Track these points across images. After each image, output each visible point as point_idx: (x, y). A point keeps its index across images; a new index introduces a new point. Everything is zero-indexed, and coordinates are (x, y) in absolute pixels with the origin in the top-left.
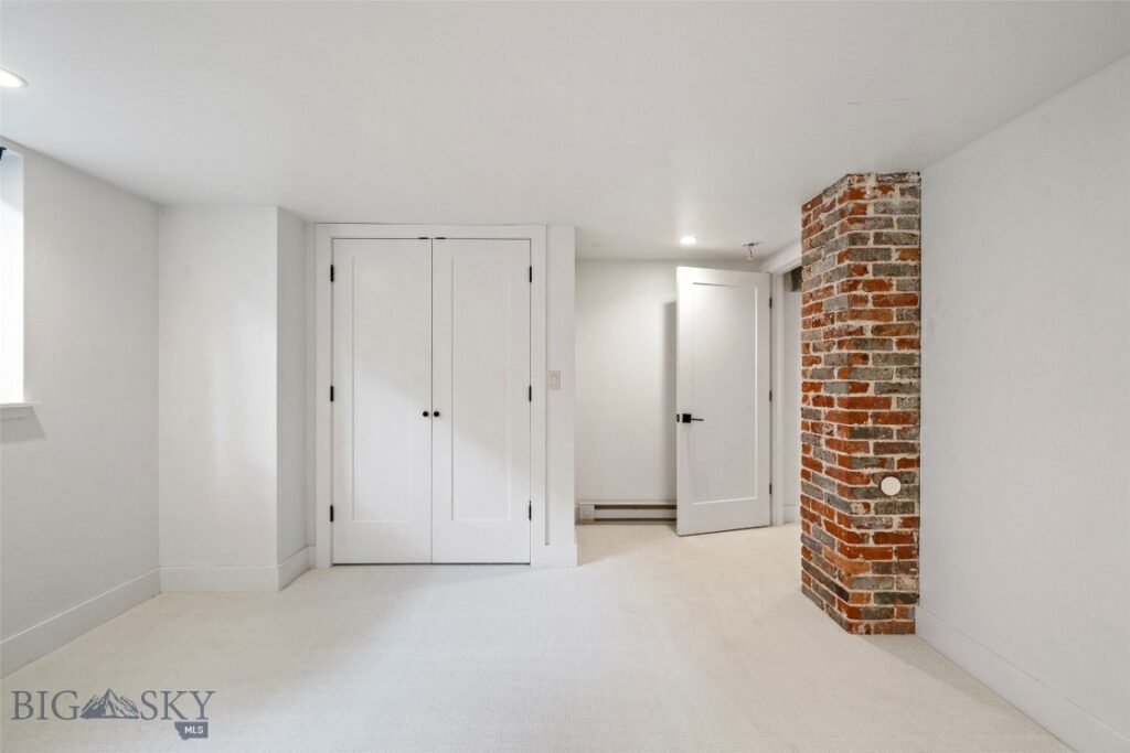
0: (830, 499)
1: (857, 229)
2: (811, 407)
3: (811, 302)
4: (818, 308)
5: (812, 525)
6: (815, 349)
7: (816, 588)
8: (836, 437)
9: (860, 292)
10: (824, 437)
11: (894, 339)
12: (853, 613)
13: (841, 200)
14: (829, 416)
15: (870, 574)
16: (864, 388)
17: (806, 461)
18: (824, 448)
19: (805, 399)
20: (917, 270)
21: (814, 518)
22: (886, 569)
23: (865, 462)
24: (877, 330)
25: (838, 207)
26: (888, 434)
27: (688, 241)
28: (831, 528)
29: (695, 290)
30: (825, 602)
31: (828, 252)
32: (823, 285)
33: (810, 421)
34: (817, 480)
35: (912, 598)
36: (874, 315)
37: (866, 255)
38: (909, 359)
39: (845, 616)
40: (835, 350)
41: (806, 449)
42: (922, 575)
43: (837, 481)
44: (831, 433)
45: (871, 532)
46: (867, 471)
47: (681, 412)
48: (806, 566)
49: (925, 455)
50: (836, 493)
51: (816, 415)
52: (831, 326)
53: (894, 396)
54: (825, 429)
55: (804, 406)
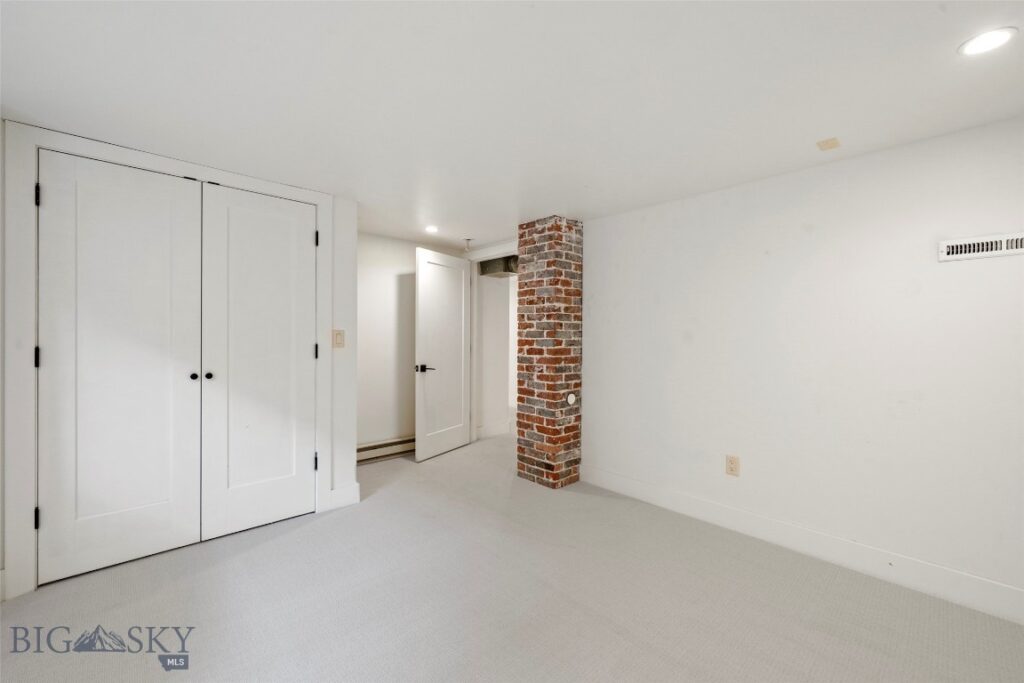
0: (541, 412)
1: (558, 248)
2: (526, 355)
3: (526, 289)
4: (532, 292)
5: (526, 431)
6: (529, 319)
7: (529, 470)
8: (545, 373)
9: (559, 286)
10: (536, 374)
11: (573, 315)
12: (556, 477)
13: (549, 229)
14: (539, 361)
15: (563, 452)
16: (560, 343)
17: (521, 391)
18: (536, 380)
19: (520, 351)
20: (581, 276)
21: (527, 426)
22: (568, 448)
23: (562, 387)
24: (566, 309)
25: (547, 233)
26: (569, 369)
27: (432, 230)
28: (541, 429)
29: (428, 267)
30: (536, 476)
31: (540, 259)
32: (535, 279)
33: (525, 365)
34: (529, 401)
35: (577, 461)
36: (566, 301)
37: (562, 264)
38: (577, 327)
39: (551, 480)
40: (545, 320)
41: (520, 383)
42: (582, 447)
43: (545, 400)
44: (542, 371)
45: (563, 427)
46: (562, 392)
47: (419, 363)
48: (521, 458)
49: (585, 380)
50: (545, 408)
51: (530, 361)
52: (542, 305)
53: (572, 347)
54: (536, 369)
55: (520, 355)
